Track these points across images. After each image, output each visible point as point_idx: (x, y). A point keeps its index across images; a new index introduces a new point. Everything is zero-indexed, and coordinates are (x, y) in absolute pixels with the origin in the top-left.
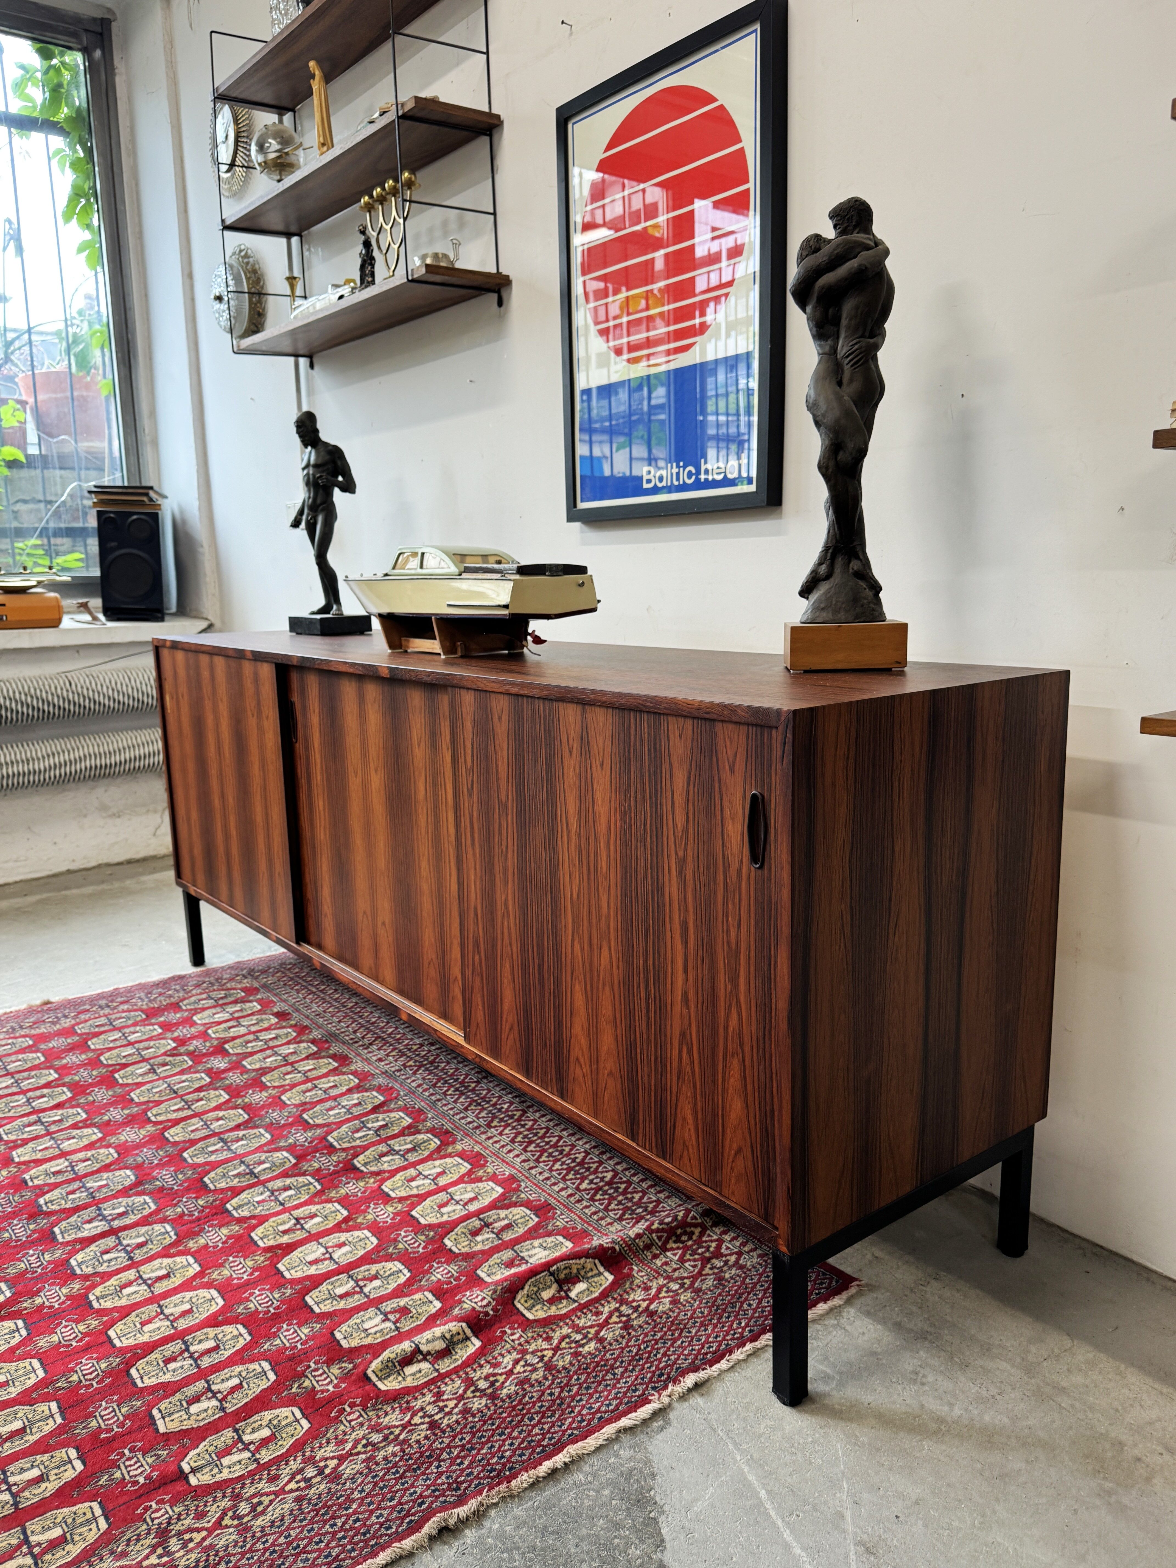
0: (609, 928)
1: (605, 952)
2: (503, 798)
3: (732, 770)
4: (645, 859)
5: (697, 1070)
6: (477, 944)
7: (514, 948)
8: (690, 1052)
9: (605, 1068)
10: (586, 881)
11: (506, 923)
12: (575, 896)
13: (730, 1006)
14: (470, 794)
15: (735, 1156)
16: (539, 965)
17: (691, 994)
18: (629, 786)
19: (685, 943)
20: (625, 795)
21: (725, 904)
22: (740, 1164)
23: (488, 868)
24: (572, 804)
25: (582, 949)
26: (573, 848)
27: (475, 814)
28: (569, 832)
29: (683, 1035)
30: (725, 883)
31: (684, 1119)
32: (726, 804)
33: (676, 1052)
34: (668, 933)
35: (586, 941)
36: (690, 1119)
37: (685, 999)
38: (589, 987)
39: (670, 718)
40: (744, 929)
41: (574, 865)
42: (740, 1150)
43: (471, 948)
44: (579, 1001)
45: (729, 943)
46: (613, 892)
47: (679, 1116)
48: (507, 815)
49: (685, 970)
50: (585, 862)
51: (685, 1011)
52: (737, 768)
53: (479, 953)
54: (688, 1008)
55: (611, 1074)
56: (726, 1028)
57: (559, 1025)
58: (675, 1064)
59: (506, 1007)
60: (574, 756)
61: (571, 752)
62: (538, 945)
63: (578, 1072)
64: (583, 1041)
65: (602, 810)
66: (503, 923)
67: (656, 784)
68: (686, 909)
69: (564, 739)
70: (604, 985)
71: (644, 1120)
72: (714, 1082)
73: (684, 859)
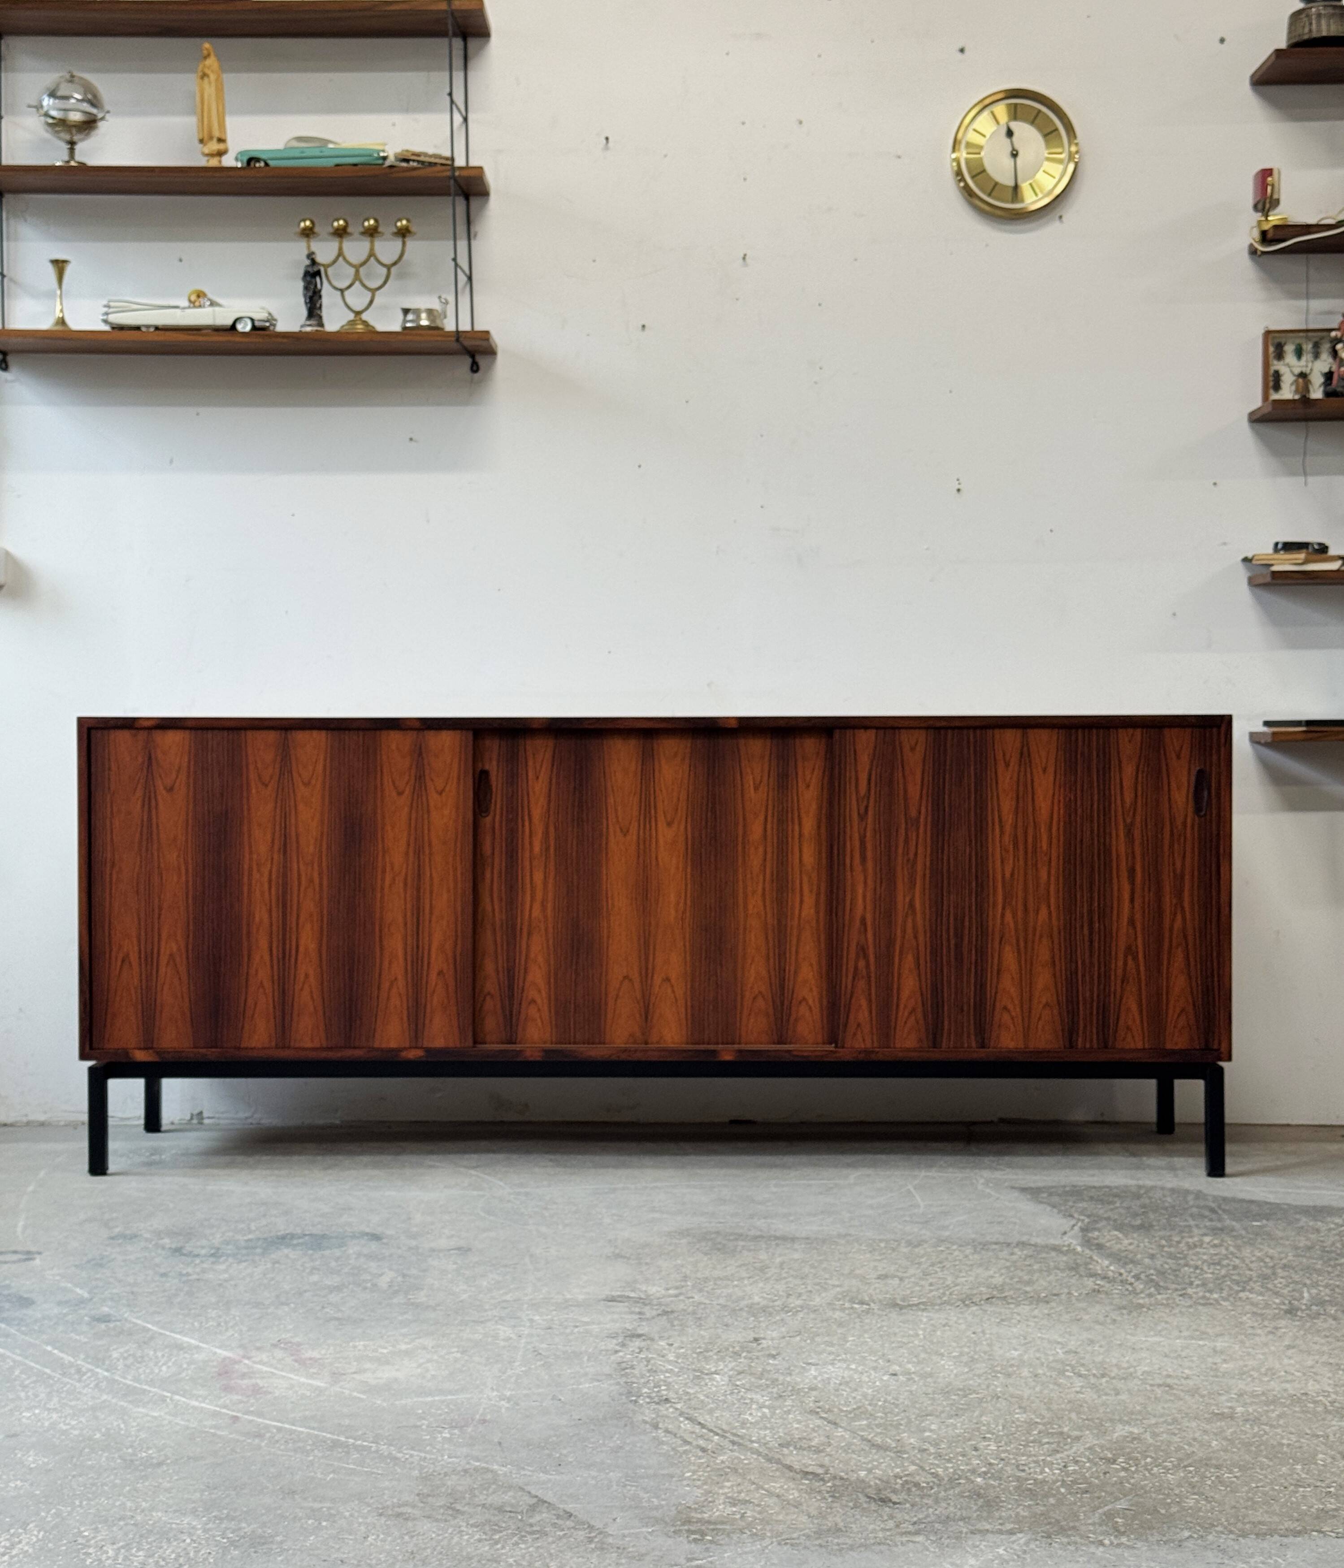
0: (1049, 892)
1: (1044, 912)
2: (913, 813)
3: (1178, 757)
4: (1092, 831)
5: (1142, 968)
6: (862, 950)
7: (921, 938)
8: (1135, 958)
9: (1039, 1002)
10: (1022, 862)
11: (910, 920)
12: (1008, 875)
13: (1175, 914)
14: (862, 817)
15: (1179, 1016)
16: (956, 945)
17: (1138, 916)
18: (1076, 782)
19: (1132, 882)
20: (1070, 789)
21: (1171, 846)
22: (1182, 1022)
23: (887, 876)
24: (1007, 805)
25: (1014, 915)
26: (1006, 839)
27: (868, 834)
28: (1002, 827)
29: (1129, 948)
30: (1172, 831)
31: (1128, 1010)
32: (1172, 780)
33: (1120, 963)
34: (1115, 880)
35: (1020, 907)
36: (1134, 1007)
37: (1132, 922)
38: (1022, 944)
39: (1120, 730)
40: (1188, 861)
41: (1007, 851)
42: (1183, 1010)
43: (853, 955)
44: (1010, 958)
45: (1174, 871)
46: (1053, 864)
47: (1123, 1008)
48: (918, 829)
49: (1132, 900)
50: (1021, 847)
51: (1130, 931)
52: (1182, 755)
53: (866, 957)
54: (1135, 928)
55: (1047, 1005)
56: (1171, 929)
57: (981, 987)
58: (1120, 972)
59: (905, 993)
60: (1010, 768)
61: (1007, 765)
62: (956, 929)
63: (1006, 1017)
64: (1012, 990)
65: (1043, 805)
66: (905, 922)
67: (1104, 775)
68: (1134, 857)
69: (1000, 756)
70: (1041, 937)
71: (1085, 1027)
72: (1159, 971)
73: (1132, 824)
